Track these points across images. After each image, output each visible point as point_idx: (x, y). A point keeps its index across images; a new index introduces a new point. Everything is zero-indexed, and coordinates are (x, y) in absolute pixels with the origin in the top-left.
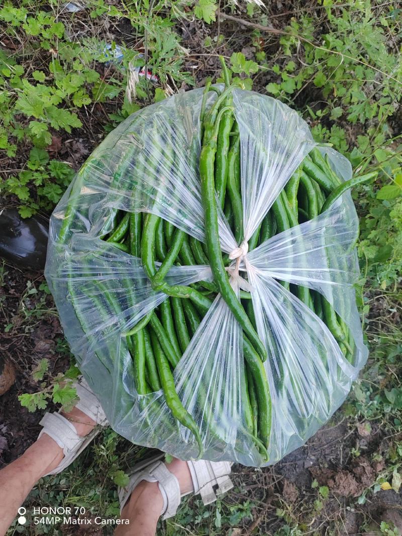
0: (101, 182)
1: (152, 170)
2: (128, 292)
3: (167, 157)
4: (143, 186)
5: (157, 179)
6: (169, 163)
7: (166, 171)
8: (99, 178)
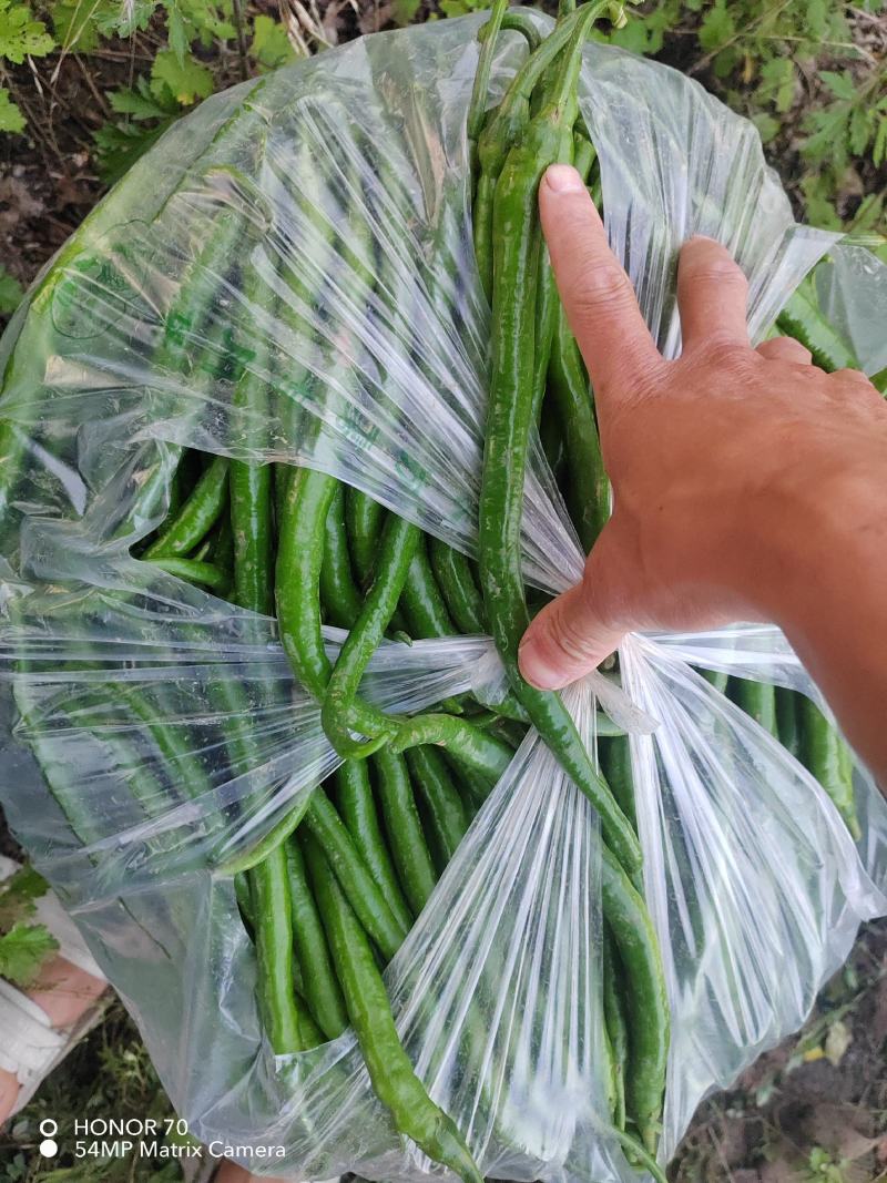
0: (118, 343)
1: (302, 309)
2: (232, 724)
3: (354, 264)
4: (273, 366)
5: (320, 341)
6: (361, 286)
7: (350, 313)
8: (109, 328)
